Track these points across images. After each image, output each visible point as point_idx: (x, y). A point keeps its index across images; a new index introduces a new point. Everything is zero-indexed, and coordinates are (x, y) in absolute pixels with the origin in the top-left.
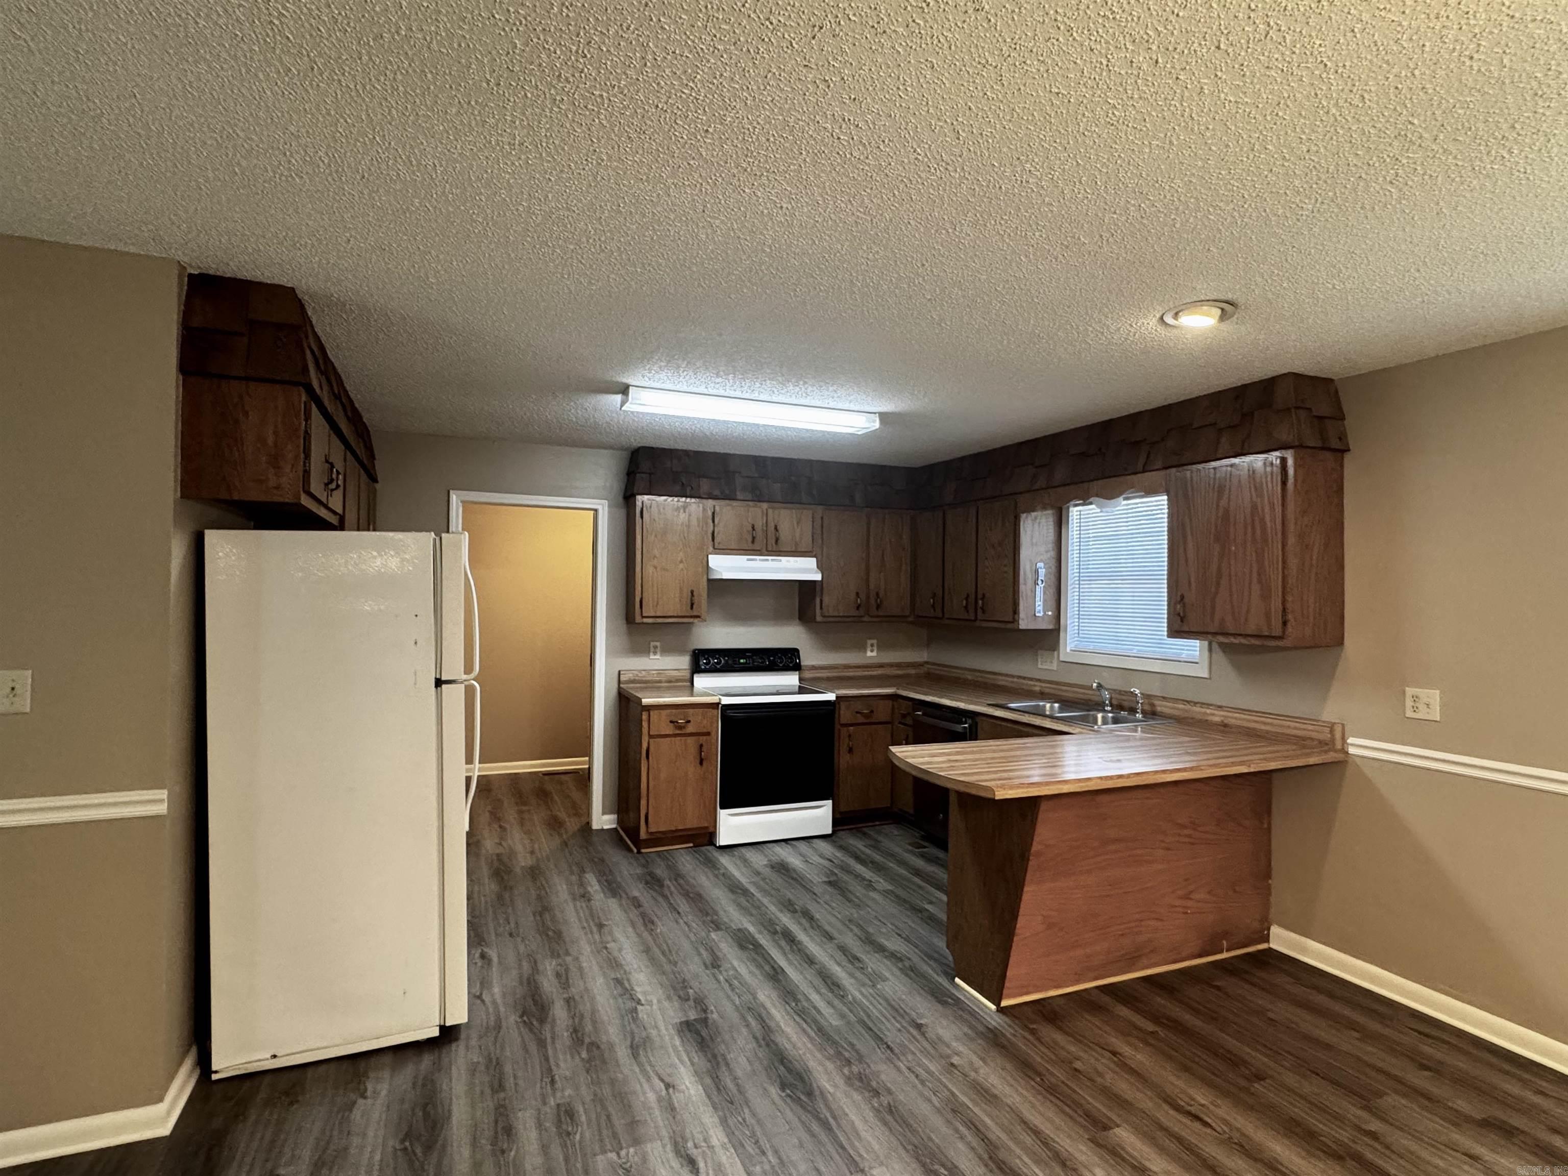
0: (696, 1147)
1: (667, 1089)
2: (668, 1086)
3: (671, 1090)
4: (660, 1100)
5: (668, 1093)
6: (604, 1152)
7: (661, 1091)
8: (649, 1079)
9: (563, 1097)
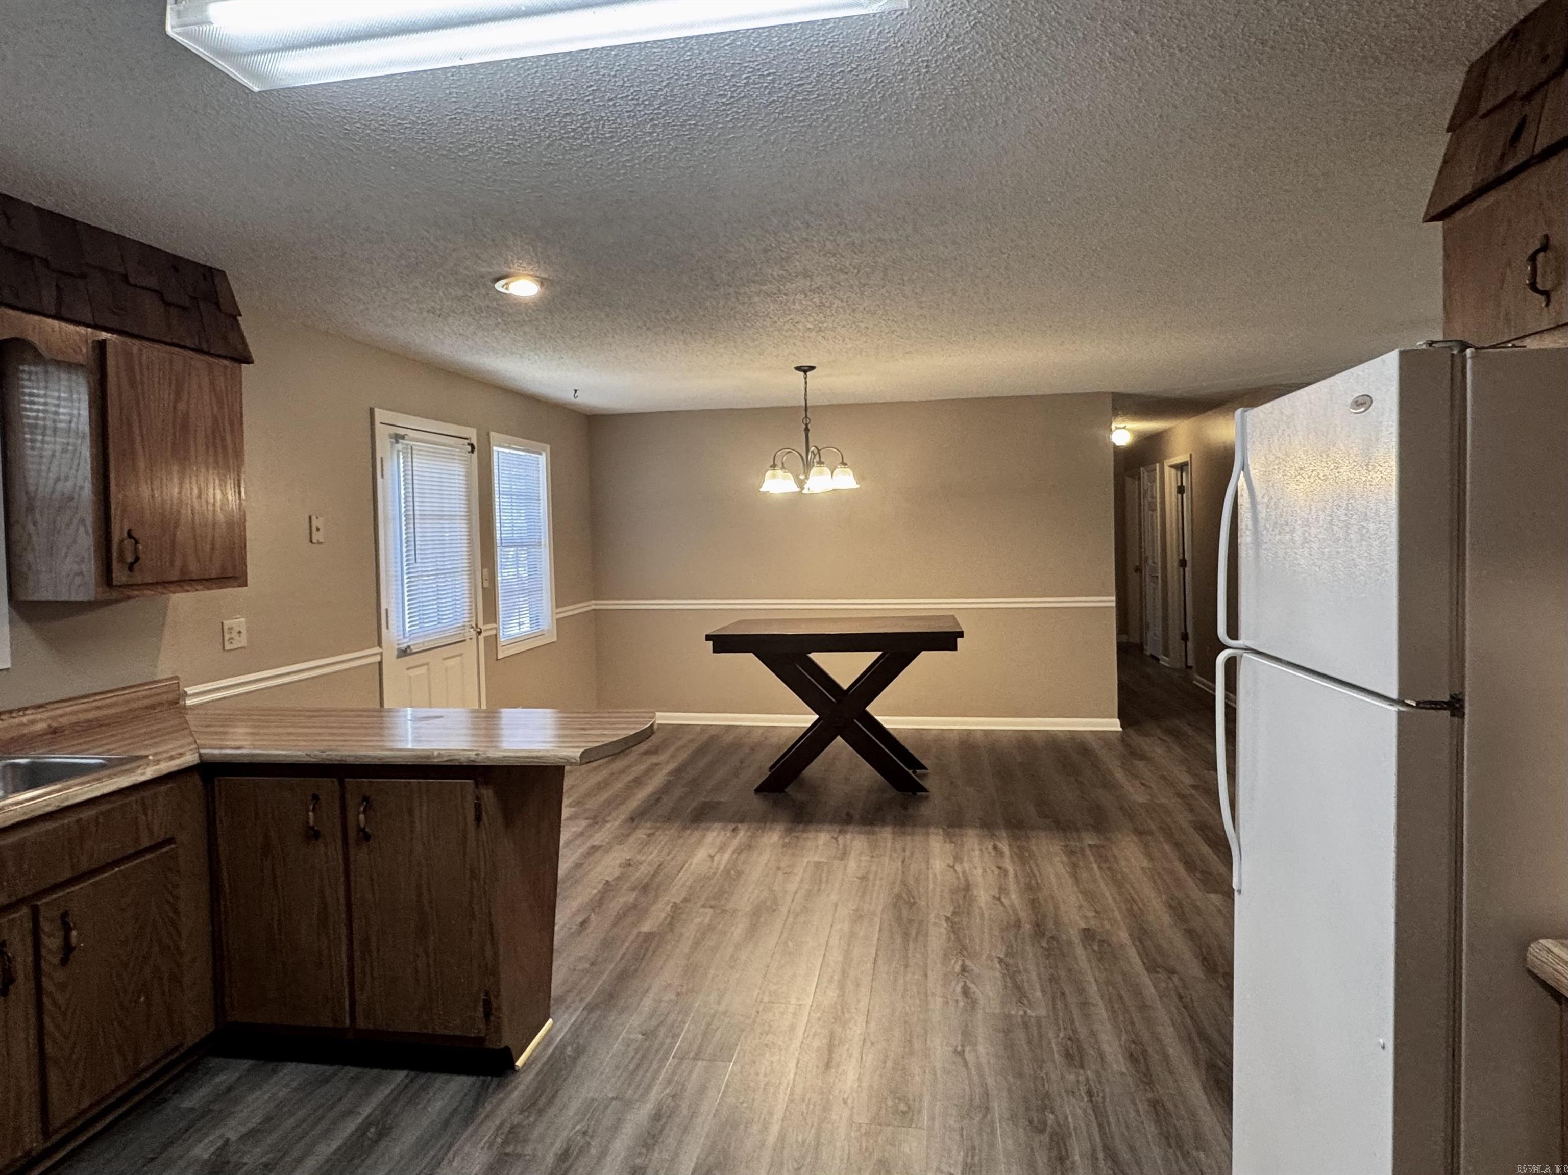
0: (957, 1001)
1: (963, 1051)
2: (961, 1054)
3: (959, 1048)
4: (974, 1045)
5: (963, 1046)
6: (1038, 1019)
7: (969, 1052)
8: (979, 1067)
9: (1077, 1074)
